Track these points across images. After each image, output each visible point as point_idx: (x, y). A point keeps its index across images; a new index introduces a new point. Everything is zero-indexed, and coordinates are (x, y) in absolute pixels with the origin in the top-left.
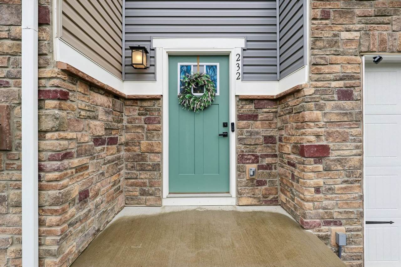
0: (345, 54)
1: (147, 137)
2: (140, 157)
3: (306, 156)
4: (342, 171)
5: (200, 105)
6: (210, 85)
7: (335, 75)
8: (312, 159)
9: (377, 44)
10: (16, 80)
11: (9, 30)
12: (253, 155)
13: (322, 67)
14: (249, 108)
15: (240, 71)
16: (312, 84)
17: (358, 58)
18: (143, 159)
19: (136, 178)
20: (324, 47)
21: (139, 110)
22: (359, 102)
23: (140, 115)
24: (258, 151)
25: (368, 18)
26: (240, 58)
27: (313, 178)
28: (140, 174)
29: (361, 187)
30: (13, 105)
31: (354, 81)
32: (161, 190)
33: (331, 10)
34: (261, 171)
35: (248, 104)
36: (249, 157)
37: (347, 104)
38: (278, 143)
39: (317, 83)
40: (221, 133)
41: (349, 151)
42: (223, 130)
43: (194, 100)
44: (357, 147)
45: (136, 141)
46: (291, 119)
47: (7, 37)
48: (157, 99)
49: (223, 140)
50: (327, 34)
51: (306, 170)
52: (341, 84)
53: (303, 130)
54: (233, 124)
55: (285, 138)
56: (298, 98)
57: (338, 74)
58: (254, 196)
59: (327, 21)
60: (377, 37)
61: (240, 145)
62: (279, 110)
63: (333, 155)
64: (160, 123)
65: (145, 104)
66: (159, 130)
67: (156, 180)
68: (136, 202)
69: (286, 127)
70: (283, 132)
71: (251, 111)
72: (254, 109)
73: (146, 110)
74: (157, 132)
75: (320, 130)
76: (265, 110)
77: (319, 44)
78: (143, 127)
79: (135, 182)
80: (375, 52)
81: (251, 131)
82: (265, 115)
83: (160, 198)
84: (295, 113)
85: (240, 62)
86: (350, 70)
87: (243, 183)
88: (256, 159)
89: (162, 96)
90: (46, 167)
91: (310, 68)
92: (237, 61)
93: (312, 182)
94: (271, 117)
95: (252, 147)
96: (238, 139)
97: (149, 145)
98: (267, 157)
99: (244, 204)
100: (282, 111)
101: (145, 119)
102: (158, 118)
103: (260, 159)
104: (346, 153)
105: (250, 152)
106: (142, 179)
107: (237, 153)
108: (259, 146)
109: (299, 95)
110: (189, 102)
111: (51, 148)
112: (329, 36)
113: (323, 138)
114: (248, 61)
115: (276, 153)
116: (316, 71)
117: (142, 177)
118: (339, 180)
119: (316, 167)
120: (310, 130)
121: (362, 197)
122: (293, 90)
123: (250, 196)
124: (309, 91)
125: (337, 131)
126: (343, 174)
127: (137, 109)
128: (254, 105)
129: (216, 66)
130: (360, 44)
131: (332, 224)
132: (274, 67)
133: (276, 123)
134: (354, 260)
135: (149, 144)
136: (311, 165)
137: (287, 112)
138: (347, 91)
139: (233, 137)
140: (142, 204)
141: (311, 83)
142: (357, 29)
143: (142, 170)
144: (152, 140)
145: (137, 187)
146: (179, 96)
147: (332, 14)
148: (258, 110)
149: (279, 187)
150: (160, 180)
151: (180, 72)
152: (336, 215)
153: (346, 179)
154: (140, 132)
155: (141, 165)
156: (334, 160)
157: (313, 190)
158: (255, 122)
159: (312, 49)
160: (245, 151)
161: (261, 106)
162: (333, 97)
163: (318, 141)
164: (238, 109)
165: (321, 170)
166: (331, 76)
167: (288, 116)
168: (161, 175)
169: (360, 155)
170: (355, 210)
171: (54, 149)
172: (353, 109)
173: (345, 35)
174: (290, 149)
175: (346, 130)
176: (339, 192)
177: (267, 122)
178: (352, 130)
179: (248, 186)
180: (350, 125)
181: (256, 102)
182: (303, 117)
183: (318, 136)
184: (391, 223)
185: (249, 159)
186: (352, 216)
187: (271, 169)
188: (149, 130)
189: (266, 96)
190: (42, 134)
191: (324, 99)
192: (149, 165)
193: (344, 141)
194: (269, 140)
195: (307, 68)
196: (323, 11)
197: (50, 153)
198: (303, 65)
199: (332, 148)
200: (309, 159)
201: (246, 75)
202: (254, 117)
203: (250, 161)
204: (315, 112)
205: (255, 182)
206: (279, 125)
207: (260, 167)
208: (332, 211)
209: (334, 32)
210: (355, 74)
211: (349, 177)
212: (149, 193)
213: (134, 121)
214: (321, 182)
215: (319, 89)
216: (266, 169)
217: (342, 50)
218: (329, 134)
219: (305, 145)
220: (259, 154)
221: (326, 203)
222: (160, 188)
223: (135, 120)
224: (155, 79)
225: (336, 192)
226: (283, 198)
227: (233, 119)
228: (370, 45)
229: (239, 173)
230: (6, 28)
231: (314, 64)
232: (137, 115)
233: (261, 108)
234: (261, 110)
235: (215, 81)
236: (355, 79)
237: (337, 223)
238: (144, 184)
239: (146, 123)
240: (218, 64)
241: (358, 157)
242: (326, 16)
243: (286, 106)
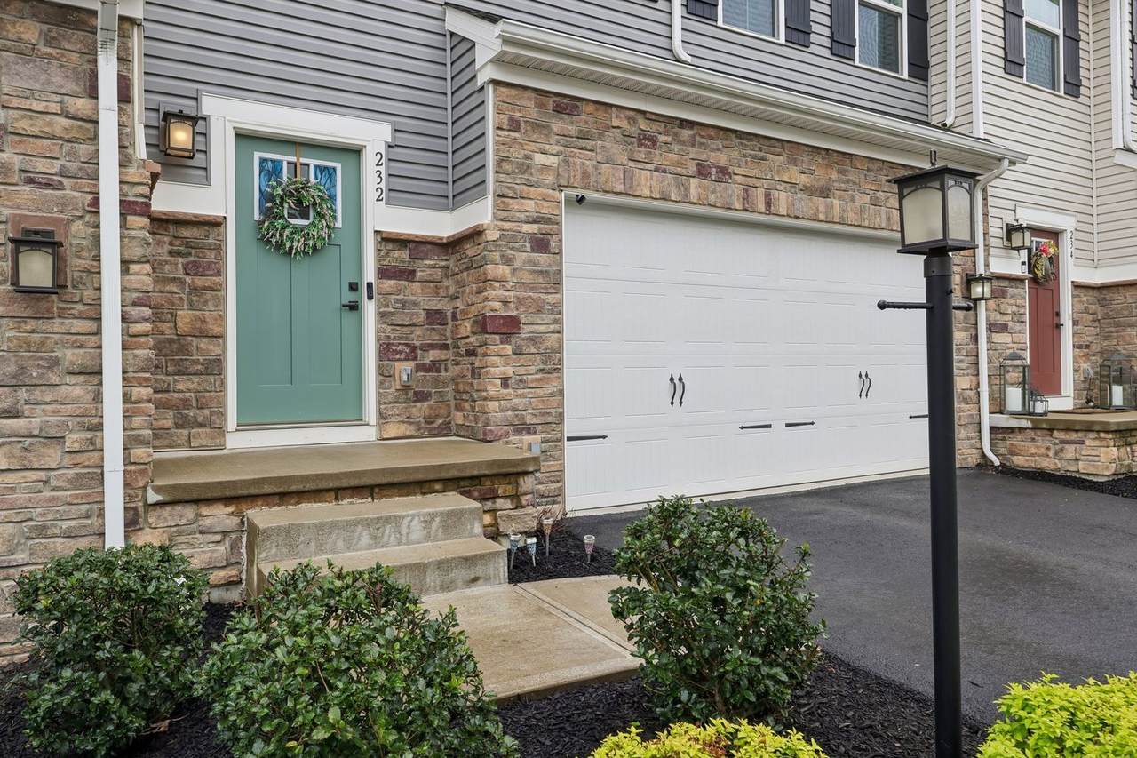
0: (539, 186)
1: (191, 304)
2: (175, 346)
3: (489, 331)
4: (537, 355)
5: (305, 245)
6: (325, 206)
7: (527, 214)
8: (497, 337)
9: (579, 177)
10: (75, 180)
11: (61, 102)
12: (407, 345)
13: (511, 201)
14: (400, 256)
15: (383, 185)
16: (496, 225)
17: (556, 194)
18: (184, 350)
19: (167, 391)
20: (513, 172)
21: (171, 244)
22: (557, 257)
23: (173, 256)
24: (415, 338)
25: (568, 139)
26: (383, 160)
27: (499, 365)
28: (175, 381)
29: (561, 378)
30: (71, 218)
31: (550, 226)
32: (223, 415)
33: (522, 119)
34: (422, 374)
35: (399, 250)
36: (400, 348)
37: (542, 258)
38: (451, 323)
39: (503, 223)
40: (346, 302)
41: (545, 326)
42: (348, 297)
43: (292, 233)
44: (556, 322)
45: (166, 311)
46: (470, 279)
47: (59, 112)
48: (216, 224)
49: (349, 317)
50: (516, 154)
51: (489, 353)
52: (534, 228)
53: (486, 294)
54: (370, 285)
55: (462, 311)
56: (479, 244)
57: (531, 214)
58: (409, 420)
59: (516, 135)
60: (578, 167)
61: (385, 326)
62: (451, 263)
63: (525, 331)
64: (220, 275)
65: (186, 232)
66: (218, 289)
67: (212, 394)
68: (165, 442)
69: (464, 292)
70: (458, 303)
71: (404, 262)
72: (408, 259)
73: (187, 245)
74: (214, 293)
75: (507, 293)
76: (428, 262)
77: (506, 166)
78: (181, 282)
79: (164, 400)
80: (577, 187)
81: (403, 299)
82: (429, 271)
83: (222, 431)
84: (475, 268)
85: (382, 169)
86: (546, 210)
87: (390, 396)
88: (412, 353)
89: (225, 218)
90: (131, 315)
91: (494, 201)
92: (377, 165)
93: (496, 371)
94: (438, 275)
95: (405, 329)
96: (380, 313)
97: (196, 320)
98: (433, 349)
99: (392, 436)
100: (457, 266)
101: (188, 264)
102: (215, 263)
103: (419, 352)
104: (542, 328)
105: (401, 338)
106: (180, 391)
107: (378, 340)
108: (417, 328)
109: (480, 240)
110: (281, 236)
111: (138, 286)
112: (519, 156)
113: (512, 305)
114: (399, 168)
115: (447, 342)
116: (502, 206)
117: (180, 387)
118: (533, 369)
119: (503, 348)
120: (494, 293)
121: (561, 392)
122: (471, 230)
123: (402, 419)
124: (492, 235)
125: (530, 297)
126: (538, 360)
127: (165, 243)
128: (408, 252)
129: (334, 169)
130: (558, 175)
131: (524, 432)
132: (444, 186)
133: (447, 287)
134: (552, 482)
135: (197, 318)
136: (496, 346)
137: (465, 266)
138: (542, 240)
139: (370, 310)
140: (179, 446)
141: (495, 223)
142: (554, 152)
143: (179, 373)
144: (204, 310)
145: (168, 411)
146: (261, 223)
147: (522, 125)
148: (416, 261)
149: (453, 403)
150: (222, 393)
151: (258, 174)
152: (529, 419)
153: (542, 367)
154: (176, 291)
155: (177, 363)
156: (526, 339)
157: (499, 382)
158: (411, 284)
159: (497, 172)
160: (392, 336)
161: (421, 255)
162: (525, 246)
163: (505, 311)
164: (379, 259)
165: (510, 353)
166: (523, 216)
167: (465, 274)
168: (223, 383)
169: (559, 332)
170: (552, 411)
171: (144, 288)
172: (550, 266)
173: (539, 159)
174: (469, 328)
175: (543, 296)
176: (533, 385)
177: (431, 284)
178: (549, 296)
179: (400, 403)
180: (547, 288)
181: (412, 246)
182: (485, 274)
183: (505, 303)
184: (604, 437)
185: (401, 352)
186: (550, 419)
187: (438, 371)
188: (196, 289)
189: (429, 237)
190: (125, 264)
191: (512, 249)
192: (197, 362)
193: (539, 311)
194: (435, 317)
195: (490, 199)
196: (511, 119)
197: (135, 295)
198: (484, 195)
199: (523, 321)
200: (493, 336)
201: (393, 195)
202: (408, 275)
203: (403, 356)
204: (501, 266)
205: (411, 393)
206: (452, 290)
207: (420, 368)
208: (524, 413)
209: (526, 152)
210: (552, 217)
211: (546, 364)
212: (196, 421)
213: (160, 266)
214: (509, 371)
215: (507, 233)
216: (430, 370)
217: (535, 179)
218: (520, 301)
219: (487, 314)
220: (417, 343)
221: (516, 401)
222: (221, 410)
223: (161, 264)
224: (207, 181)
225: (529, 386)
226: (459, 418)
227: (370, 274)
228: (569, 177)
229: (381, 378)
230: (58, 98)
231: (499, 196)
232: (166, 254)
233: (422, 259)
234: (420, 261)
235: (332, 198)
236: (553, 223)
237: (530, 430)
238: (186, 403)
239: (187, 274)
240: (338, 166)
241: (557, 335)
242: (514, 125)
243: (463, 256)
